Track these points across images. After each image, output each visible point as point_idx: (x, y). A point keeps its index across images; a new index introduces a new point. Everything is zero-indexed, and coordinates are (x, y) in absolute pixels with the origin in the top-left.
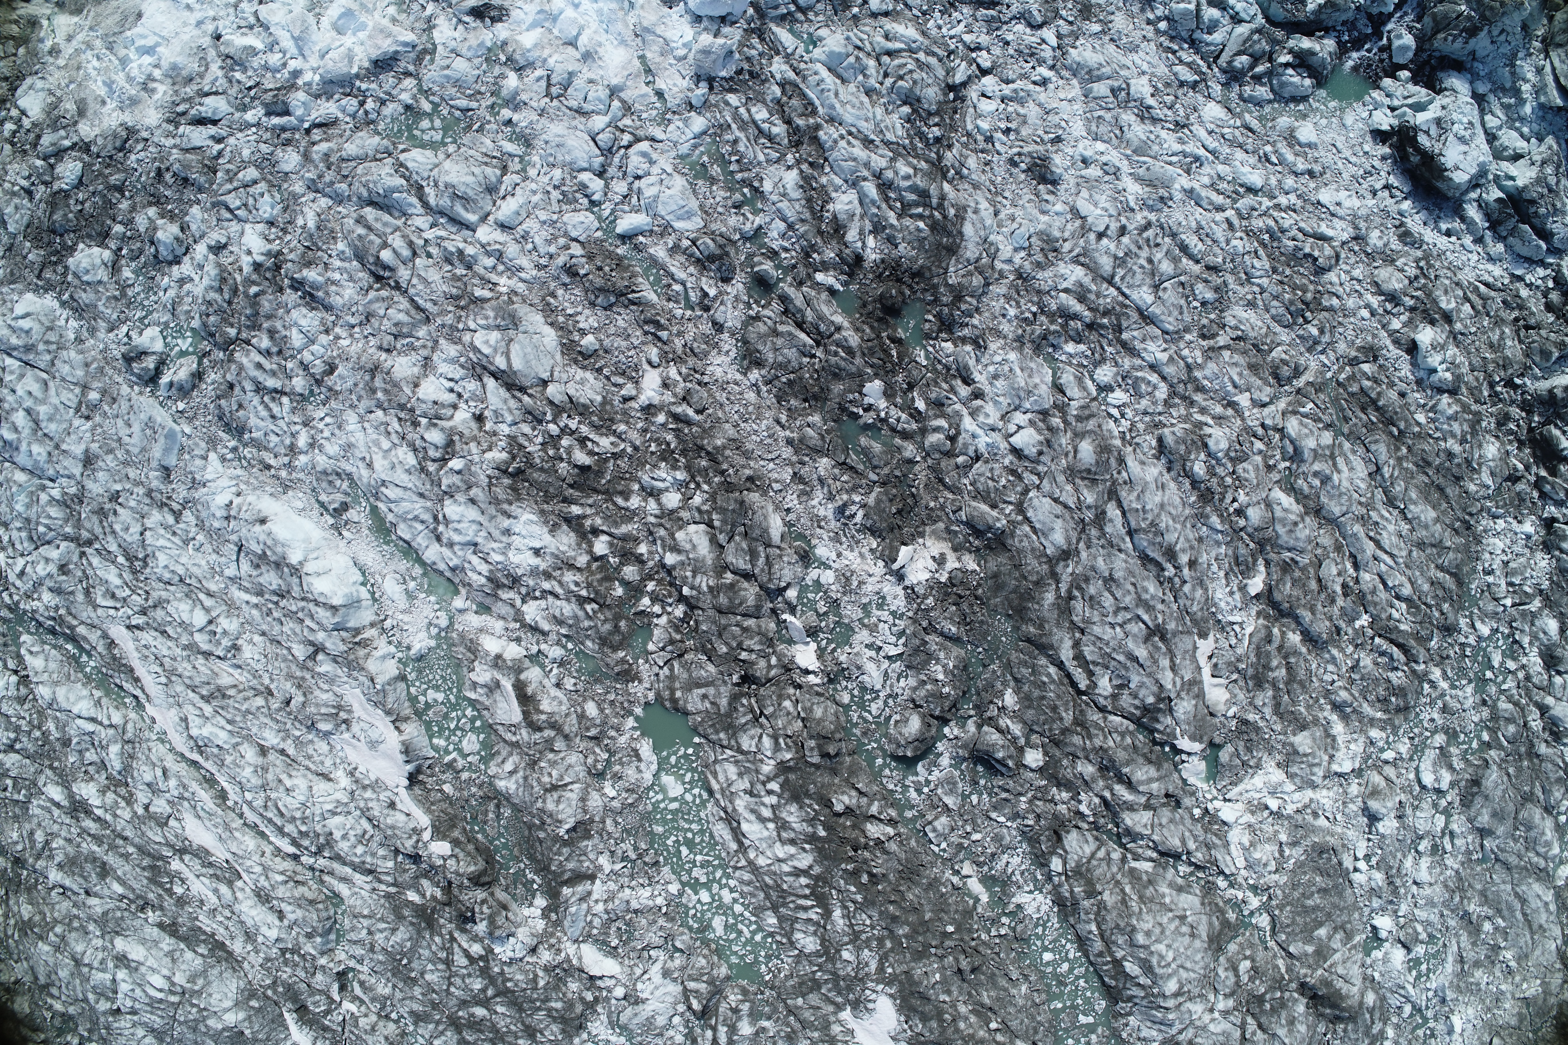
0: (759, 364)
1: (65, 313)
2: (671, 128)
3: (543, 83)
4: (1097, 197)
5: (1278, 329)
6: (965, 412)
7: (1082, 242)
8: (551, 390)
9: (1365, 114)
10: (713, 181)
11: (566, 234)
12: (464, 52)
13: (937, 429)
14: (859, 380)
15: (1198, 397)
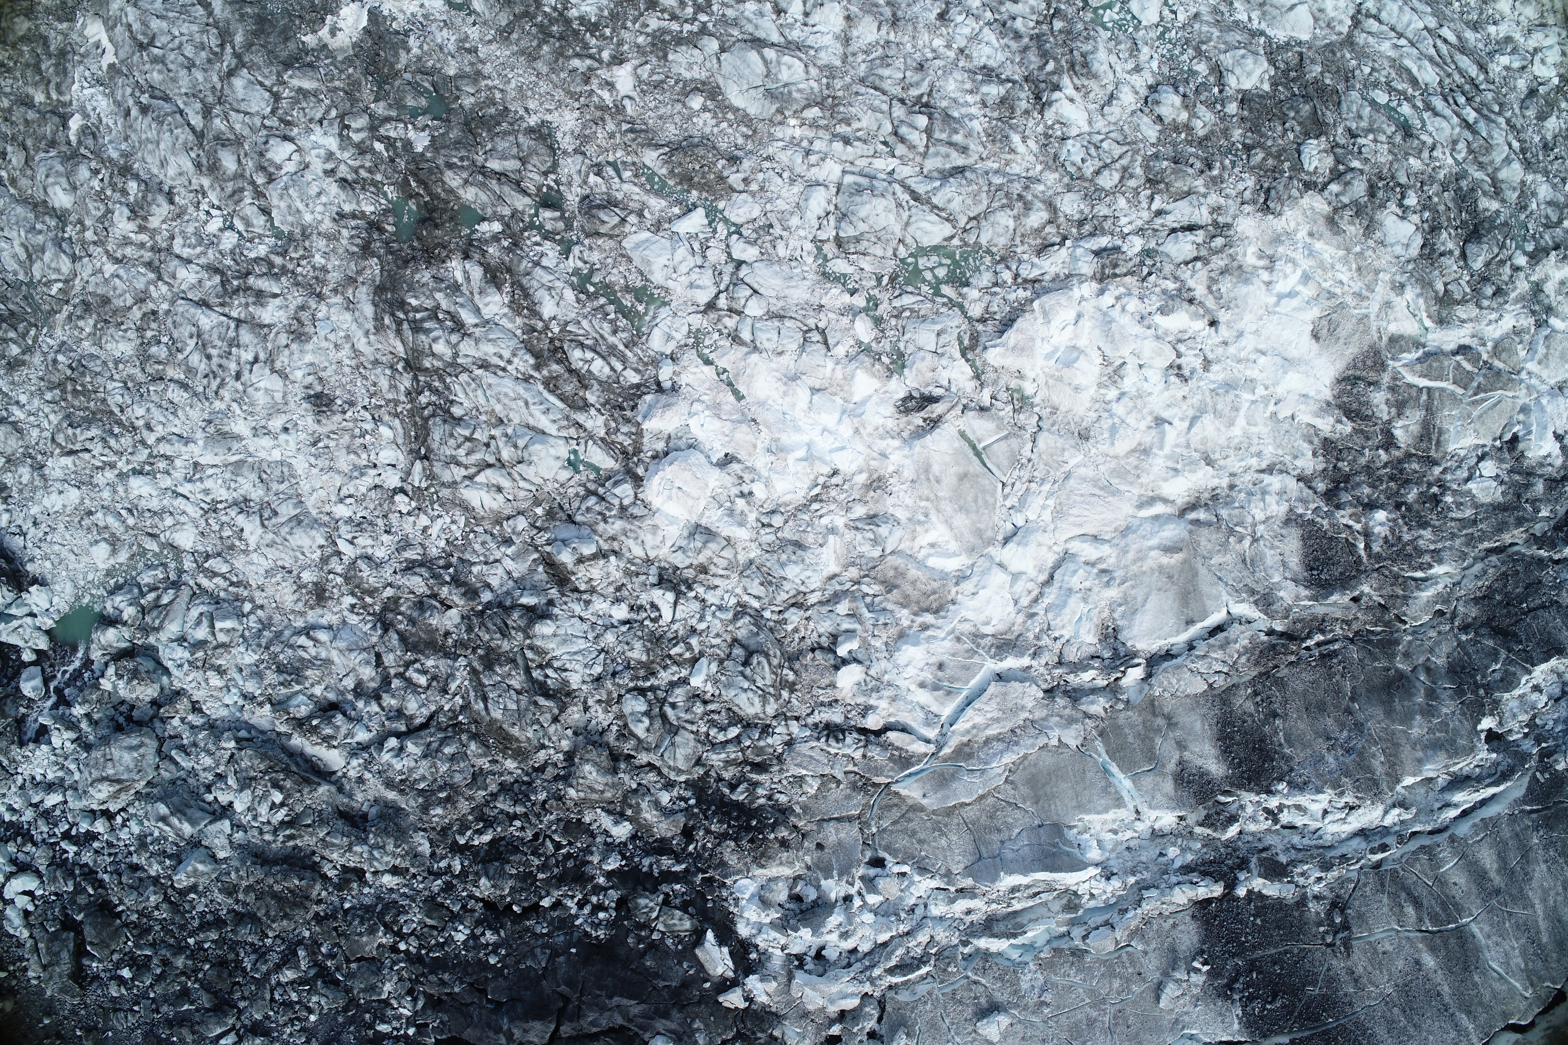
0: (530, 131)
1: (1255, 25)
2: (685, 329)
3: (831, 341)
4: (268, 399)
5: (94, 350)
6: (338, 154)
7: (270, 346)
8: (713, 45)
9: (56, 600)
10: (627, 289)
11: (753, 194)
12: (929, 356)
13: (358, 130)
14: (435, 144)
15: (148, 255)
